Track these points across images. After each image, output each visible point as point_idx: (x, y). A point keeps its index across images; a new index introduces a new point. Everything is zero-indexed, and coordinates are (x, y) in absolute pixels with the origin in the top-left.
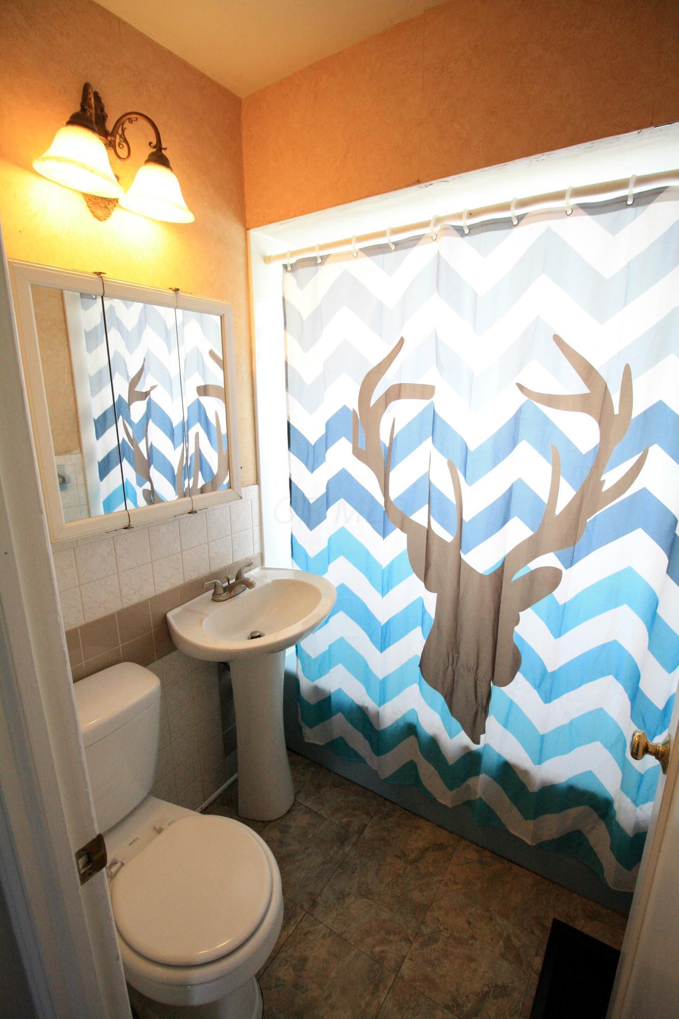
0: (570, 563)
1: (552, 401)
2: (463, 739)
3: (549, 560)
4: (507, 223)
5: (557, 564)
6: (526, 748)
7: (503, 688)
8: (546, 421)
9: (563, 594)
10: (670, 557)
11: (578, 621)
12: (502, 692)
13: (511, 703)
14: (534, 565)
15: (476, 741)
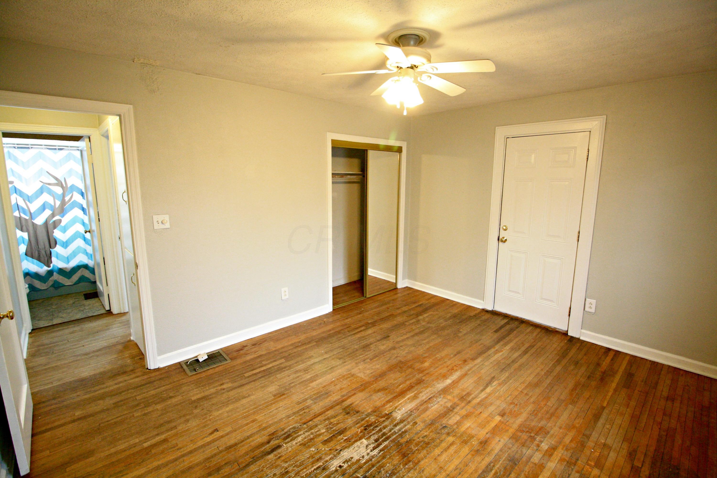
0: (63, 217)
1: (49, 184)
2: (46, 268)
3: (57, 218)
4: (28, 148)
5: (60, 218)
6: (64, 262)
7: (54, 249)
8: (49, 188)
9: (63, 224)
10: (83, 211)
11: (68, 229)
12: (54, 250)
13: (57, 253)
14: (54, 219)
15: (49, 266)
